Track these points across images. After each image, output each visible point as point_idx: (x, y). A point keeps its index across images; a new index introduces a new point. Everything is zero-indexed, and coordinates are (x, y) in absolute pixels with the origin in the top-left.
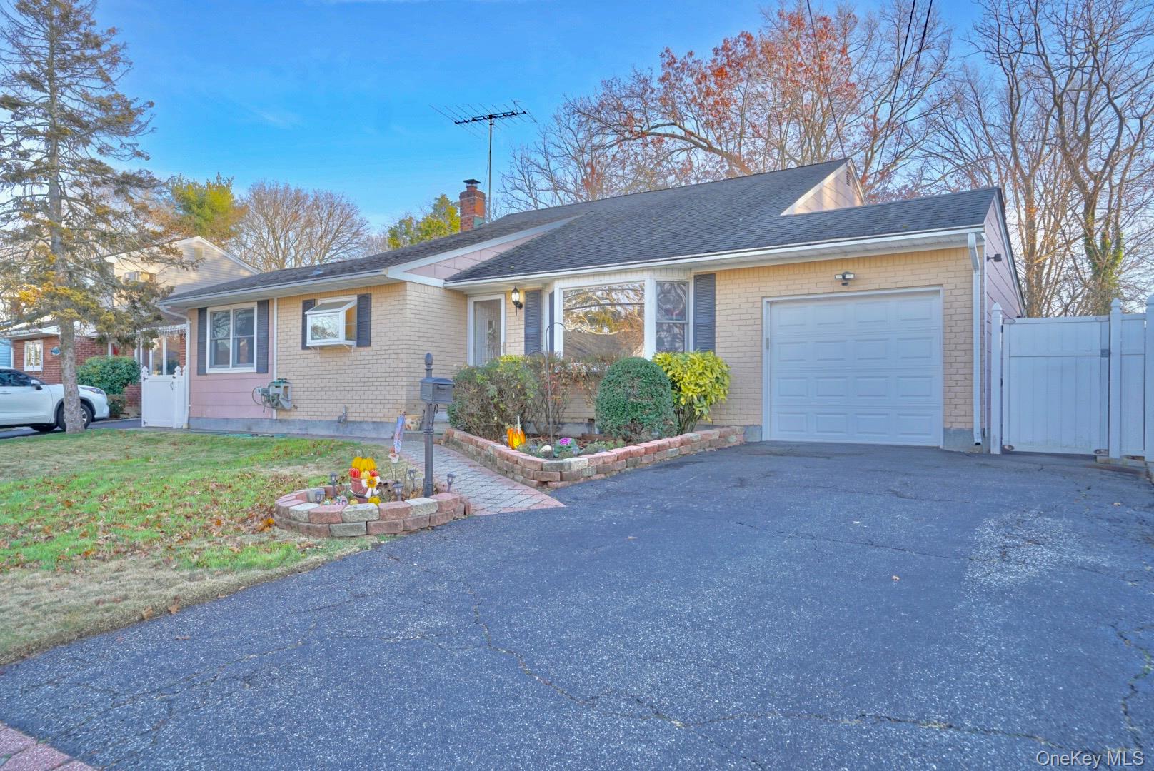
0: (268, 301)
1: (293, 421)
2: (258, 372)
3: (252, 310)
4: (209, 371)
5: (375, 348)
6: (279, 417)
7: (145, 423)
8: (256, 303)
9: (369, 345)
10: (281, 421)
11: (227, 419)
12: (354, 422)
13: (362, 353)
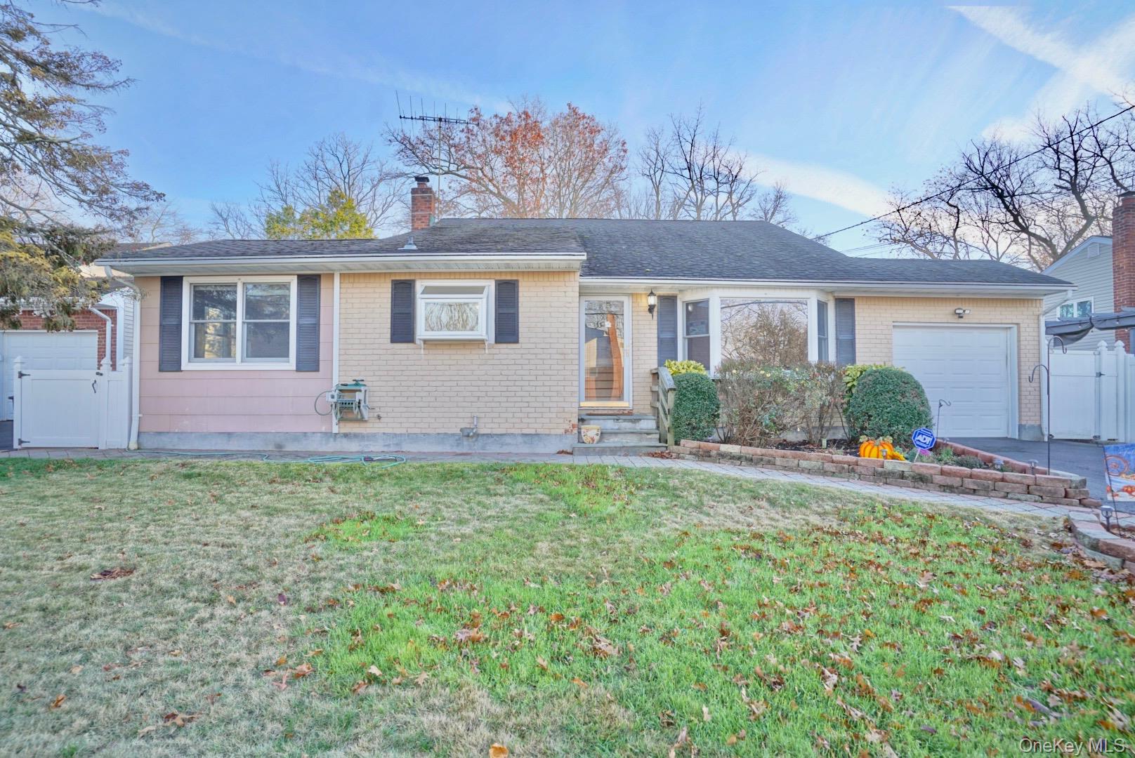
0: (319, 276)
1: (374, 435)
2: (298, 370)
3: (286, 286)
4: (185, 365)
5: (524, 346)
6: (344, 431)
7: (21, 442)
8: (295, 278)
9: (517, 341)
10: (346, 435)
11: (229, 434)
12: (488, 435)
13: (502, 351)
